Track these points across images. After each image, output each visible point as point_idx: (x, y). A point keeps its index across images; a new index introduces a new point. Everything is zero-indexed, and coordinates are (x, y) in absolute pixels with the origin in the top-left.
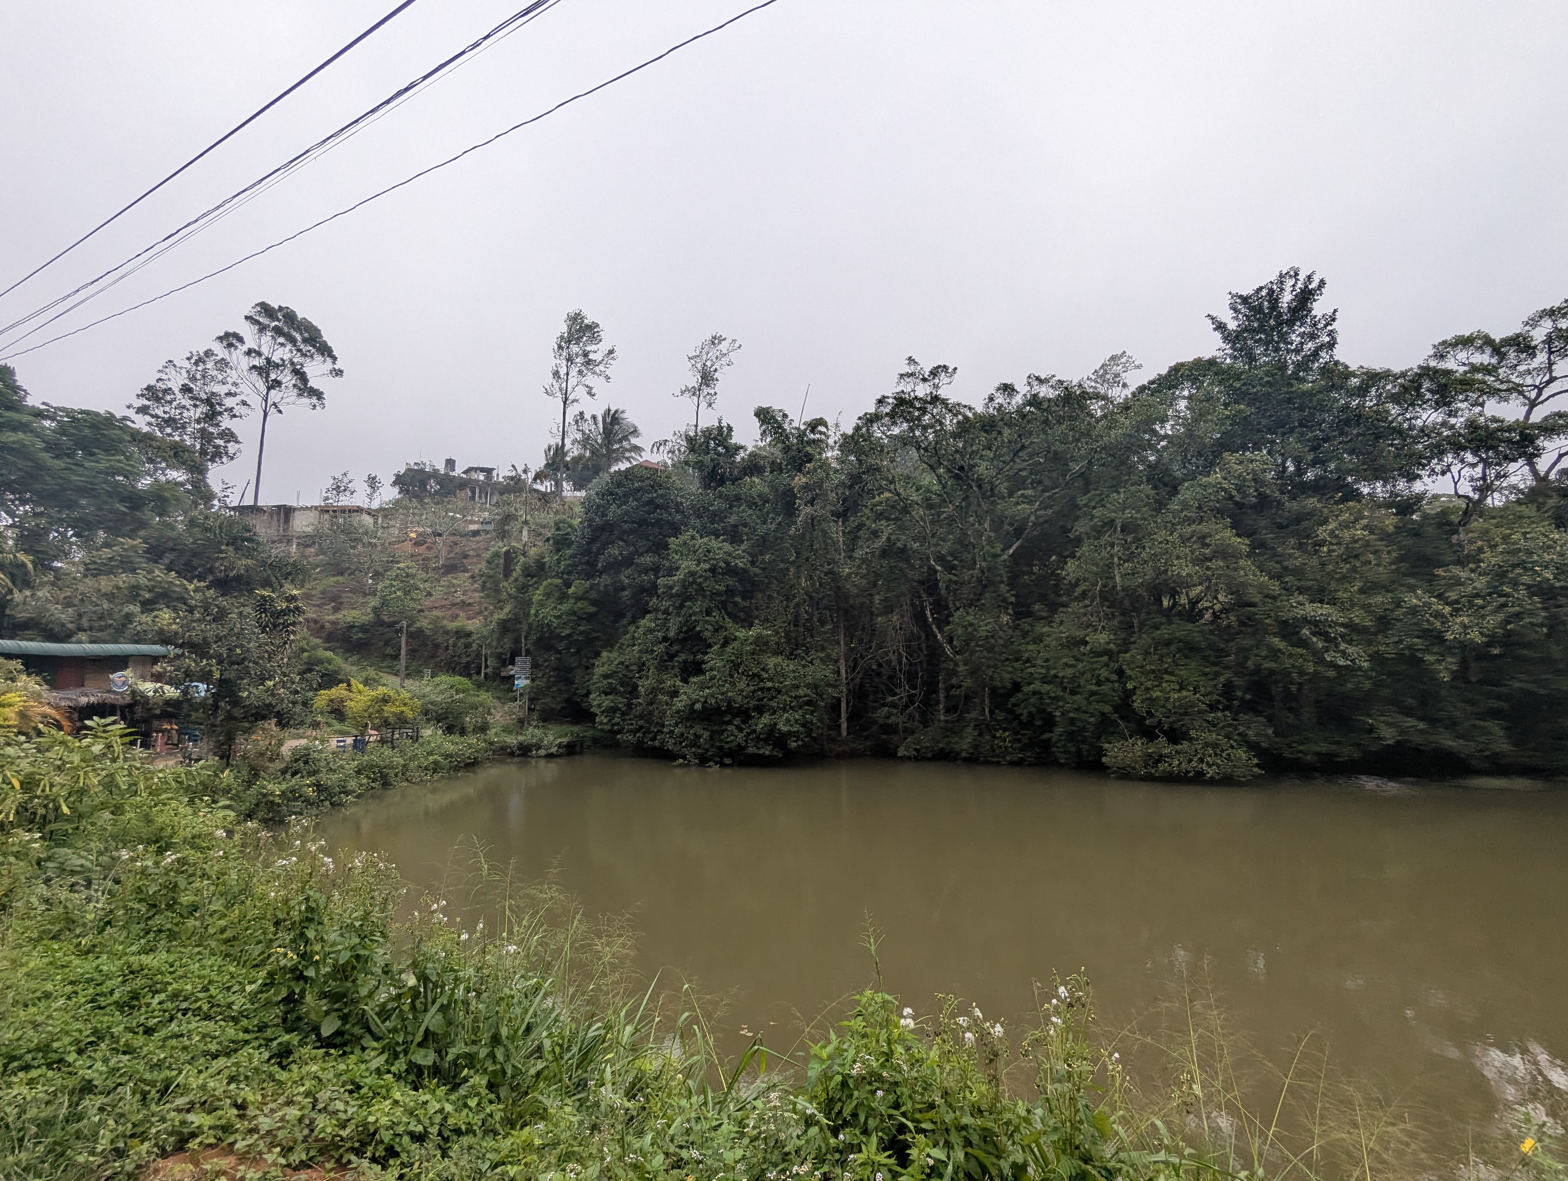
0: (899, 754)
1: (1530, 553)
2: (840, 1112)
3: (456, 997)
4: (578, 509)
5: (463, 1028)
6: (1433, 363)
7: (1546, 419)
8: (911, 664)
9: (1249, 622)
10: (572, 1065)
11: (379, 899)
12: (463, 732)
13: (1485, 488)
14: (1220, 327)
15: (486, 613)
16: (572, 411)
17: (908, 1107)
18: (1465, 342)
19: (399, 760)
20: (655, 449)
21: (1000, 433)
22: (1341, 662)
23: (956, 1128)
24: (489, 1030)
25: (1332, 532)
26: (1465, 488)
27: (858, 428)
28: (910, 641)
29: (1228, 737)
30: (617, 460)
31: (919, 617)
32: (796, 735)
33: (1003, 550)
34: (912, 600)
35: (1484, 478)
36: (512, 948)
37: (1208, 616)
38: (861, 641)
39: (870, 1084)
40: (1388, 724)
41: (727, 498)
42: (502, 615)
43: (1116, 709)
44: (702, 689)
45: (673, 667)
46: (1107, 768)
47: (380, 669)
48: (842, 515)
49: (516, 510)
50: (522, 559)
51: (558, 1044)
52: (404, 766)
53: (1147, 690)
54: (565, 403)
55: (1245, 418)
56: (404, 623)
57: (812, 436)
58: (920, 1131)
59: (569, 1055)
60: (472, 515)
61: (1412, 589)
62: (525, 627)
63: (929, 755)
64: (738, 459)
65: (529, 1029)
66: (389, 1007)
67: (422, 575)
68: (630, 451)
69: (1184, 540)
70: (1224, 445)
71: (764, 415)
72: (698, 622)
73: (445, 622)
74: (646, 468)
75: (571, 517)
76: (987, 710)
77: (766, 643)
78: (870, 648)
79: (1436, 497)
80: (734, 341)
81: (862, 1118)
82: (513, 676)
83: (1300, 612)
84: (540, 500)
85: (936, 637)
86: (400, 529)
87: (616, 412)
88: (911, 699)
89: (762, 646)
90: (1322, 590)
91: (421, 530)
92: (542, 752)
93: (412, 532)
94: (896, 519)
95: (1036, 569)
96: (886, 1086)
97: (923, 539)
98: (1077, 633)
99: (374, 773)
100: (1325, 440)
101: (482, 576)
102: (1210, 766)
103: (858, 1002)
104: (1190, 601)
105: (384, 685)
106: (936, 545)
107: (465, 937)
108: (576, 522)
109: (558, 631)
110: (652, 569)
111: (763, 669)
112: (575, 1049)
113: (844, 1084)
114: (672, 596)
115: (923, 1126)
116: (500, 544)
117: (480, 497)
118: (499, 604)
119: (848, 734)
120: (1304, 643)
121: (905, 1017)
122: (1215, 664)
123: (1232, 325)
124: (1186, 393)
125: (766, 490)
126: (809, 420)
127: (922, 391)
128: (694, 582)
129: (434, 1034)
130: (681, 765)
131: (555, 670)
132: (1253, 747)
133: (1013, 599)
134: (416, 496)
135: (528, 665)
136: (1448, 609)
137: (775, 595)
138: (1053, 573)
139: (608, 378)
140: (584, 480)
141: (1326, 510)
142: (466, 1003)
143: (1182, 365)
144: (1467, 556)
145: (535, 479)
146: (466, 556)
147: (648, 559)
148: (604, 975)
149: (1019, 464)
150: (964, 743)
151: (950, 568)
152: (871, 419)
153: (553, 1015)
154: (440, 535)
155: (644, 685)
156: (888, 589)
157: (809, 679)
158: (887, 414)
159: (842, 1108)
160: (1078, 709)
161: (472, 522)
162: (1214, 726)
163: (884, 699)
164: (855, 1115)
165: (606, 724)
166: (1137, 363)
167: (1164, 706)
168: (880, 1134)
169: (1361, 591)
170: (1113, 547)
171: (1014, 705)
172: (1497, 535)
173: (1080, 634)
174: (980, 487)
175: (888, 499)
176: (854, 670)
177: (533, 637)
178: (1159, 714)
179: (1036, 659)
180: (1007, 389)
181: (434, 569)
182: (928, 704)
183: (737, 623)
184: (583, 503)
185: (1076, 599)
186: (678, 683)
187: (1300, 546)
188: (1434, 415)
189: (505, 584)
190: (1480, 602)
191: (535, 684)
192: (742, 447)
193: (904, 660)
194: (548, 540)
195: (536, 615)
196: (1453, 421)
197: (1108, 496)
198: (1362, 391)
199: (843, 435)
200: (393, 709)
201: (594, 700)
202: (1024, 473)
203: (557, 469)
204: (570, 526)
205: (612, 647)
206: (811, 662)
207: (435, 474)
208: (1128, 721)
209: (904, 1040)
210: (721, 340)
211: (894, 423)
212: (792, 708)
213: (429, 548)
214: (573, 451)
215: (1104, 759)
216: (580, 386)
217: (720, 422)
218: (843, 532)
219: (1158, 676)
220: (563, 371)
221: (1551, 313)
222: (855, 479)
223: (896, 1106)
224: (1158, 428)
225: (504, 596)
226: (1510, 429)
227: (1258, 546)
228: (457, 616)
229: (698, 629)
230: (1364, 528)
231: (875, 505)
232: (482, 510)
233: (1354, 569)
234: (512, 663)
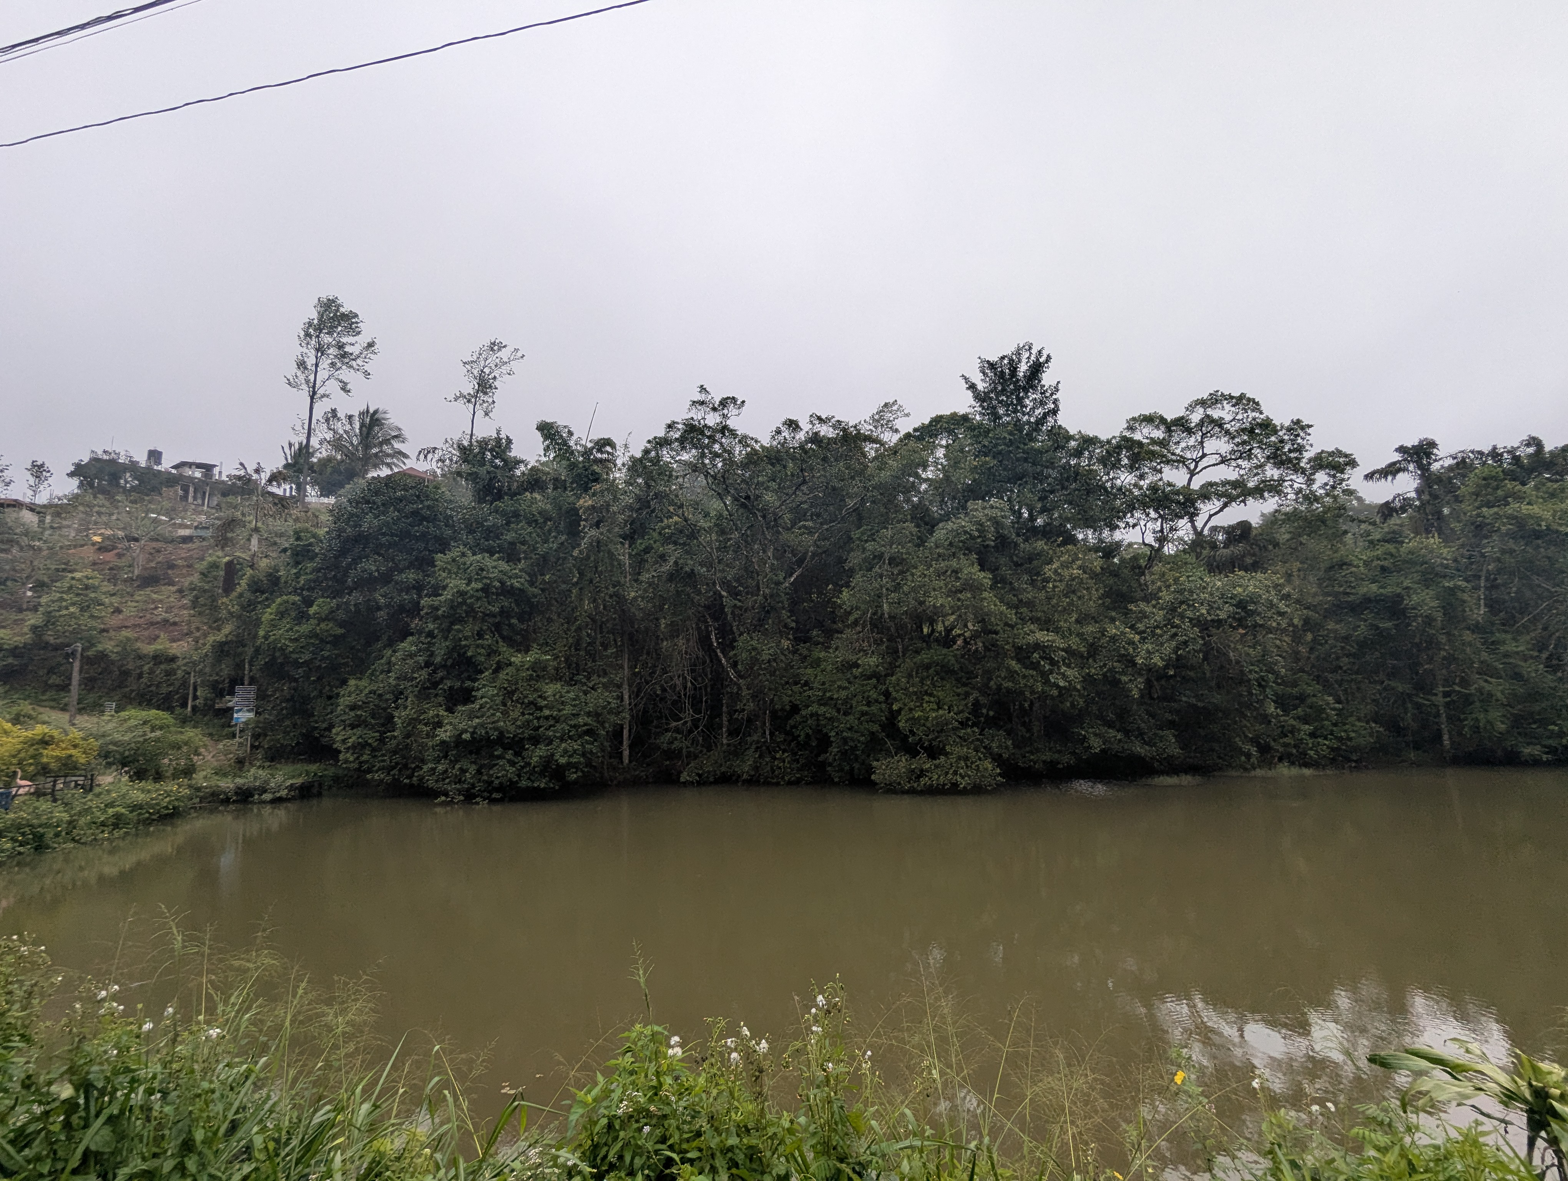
0: (682, 780)
1: (1191, 592)
2: (606, 1156)
3: (132, 1103)
4: (325, 518)
5: (141, 1141)
6: (1127, 434)
7: (1202, 486)
8: (695, 689)
9: (993, 648)
10: (291, 1160)
11: (19, 993)
12: (158, 777)
13: (1162, 539)
14: (972, 387)
15: (198, 634)
16: (321, 408)
17: (675, 1139)
18: (1148, 419)
19: (61, 814)
20: (422, 456)
21: (785, 467)
22: (1062, 683)
23: (721, 1151)
24: (176, 1138)
25: (1056, 571)
26: (1150, 539)
27: (646, 452)
28: (695, 665)
29: (976, 750)
30: (376, 466)
31: (704, 641)
32: (575, 766)
33: (785, 578)
34: (697, 624)
35: (1162, 531)
36: (214, 1032)
37: (960, 642)
38: (645, 665)
39: (637, 1121)
40: (1096, 735)
41: (504, 514)
42: (220, 637)
43: (883, 727)
44: (471, 719)
45: (436, 695)
46: (876, 784)
47: (39, 702)
48: (630, 537)
49: (243, 515)
50: (249, 572)
51: (274, 1139)
52: (70, 823)
53: (911, 710)
54: (312, 398)
55: (989, 469)
56: (79, 646)
57: (599, 455)
58: (683, 1161)
59: (287, 1149)
60: (183, 518)
61: (1113, 620)
62: (250, 651)
63: (711, 779)
64: (518, 473)
65: (234, 1127)
66: (31, 1129)
67: (107, 587)
68: (392, 456)
69: (939, 574)
70: (975, 492)
71: (547, 430)
72: (469, 647)
73: (139, 644)
74: (410, 476)
75: (317, 525)
76: (767, 733)
77: (544, 669)
78: (654, 673)
79: (1130, 545)
80: (516, 350)
81: (628, 1159)
82: (231, 709)
83: (1031, 639)
84: (275, 504)
85: (720, 661)
86: (79, 531)
87: (376, 412)
88: (695, 723)
89: (538, 671)
90: (1048, 621)
91: (109, 532)
92: (267, 797)
93: (95, 534)
94: (684, 544)
95: (814, 596)
96: (654, 1121)
97: (710, 566)
98: (851, 657)
99: (23, 834)
100: (1052, 492)
101: (194, 589)
102: (963, 777)
103: (627, 1039)
104: (946, 628)
105: (44, 723)
106: (723, 571)
107: (148, 1026)
108: (322, 532)
109: (294, 656)
110: (414, 587)
111: (540, 697)
112: (294, 1142)
113: (610, 1126)
114: (436, 618)
115: (689, 1155)
116: (220, 553)
117: (195, 498)
118: (216, 624)
119: (630, 761)
120: (1035, 666)
121: (672, 1047)
122: (965, 685)
123: (981, 386)
124: (944, 442)
125: (548, 507)
126: (596, 438)
127: (712, 419)
128: (464, 603)
129: (97, 1154)
130: (443, 804)
131: (288, 701)
132: (997, 759)
133: (793, 625)
134: (103, 491)
135: (252, 695)
136: (1137, 637)
137: (555, 617)
138: (829, 601)
139: (367, 374)
140: (334, 485)
141: (1051, 552)
142: (146, 1109)
143: (941, 417)
144: (1151, 594)
145: (270, 481)
146: (172, 566)
147: (411, 576)
148: (335, 1047)
149: (800, 497)
150: (745, 766)
151: (734, 594)
152: (661, 443)
153: (267, 1107)
154: (136, 540)
155: (401, 717)
156: (674, 614)
157: (590, 708)
158: (676, 439)
159: (608, 1152)
160: (851, 729)
161: (183, 526)
162: (965, 741)
163: (667, 724)
164: (621, 1158)
165: (353, 762)
166: (906, 412)
167: (924, 725)
168: (646, 1172)
169: (1077, 621)
170: (881, 577)
171: (792, 727)
172: (1170, 577)
173: (853, 658)
174: (764, 517)
175: (676, 523)
176: (637, 696)
177: (261, 661)
178: (920, 732)
179: (813, 683)
180: (793, 425)
181: (125, 581)
182: (712, 727)
183: (512, 646)
184: (331, 511)
185: (848, 626)
186: (442, 713)
187: (1033, 583)
188: (1129, 477)
189: (225, 600)
190: (1158, 631)
191: (261, 718)
192: (522, 461)
193: (689, 684)
194: (285, 550)
195: (266, 637)
196: (1142, 483)
197: (878, 531)
198: (1078, 453)
199: (632, 457)
200: (57, 753)
201: (337, 734)
202: (804, 506)
203: (300, 471)
204: (314, 536)
205: (362, 673)
206: (592, 688)
207: (133, 466)
208: (894, 740)
209: (674, 1070)
210: (502, 346)
211: (683, 448)
212: (570, 738)
213: (119, 556)
214: (322, 453)
215: (873, 777)
216: (332, 380)
217: (498, 432)
218: (630, 555)
219: (919, 696)
220: (311, 361)
221: (1202, 403)
222: (643, 503)
223: (663, 1140)
224: (920, 471)
225: (223, 614)
226: (1178, 493)
227: (998, 581)
228: (158, 637)
229: (469, 654)
230: (1079, 568)
231: (664, 528)
232: (197, 512)
233: (1071, 604)
234: (232, 693)
